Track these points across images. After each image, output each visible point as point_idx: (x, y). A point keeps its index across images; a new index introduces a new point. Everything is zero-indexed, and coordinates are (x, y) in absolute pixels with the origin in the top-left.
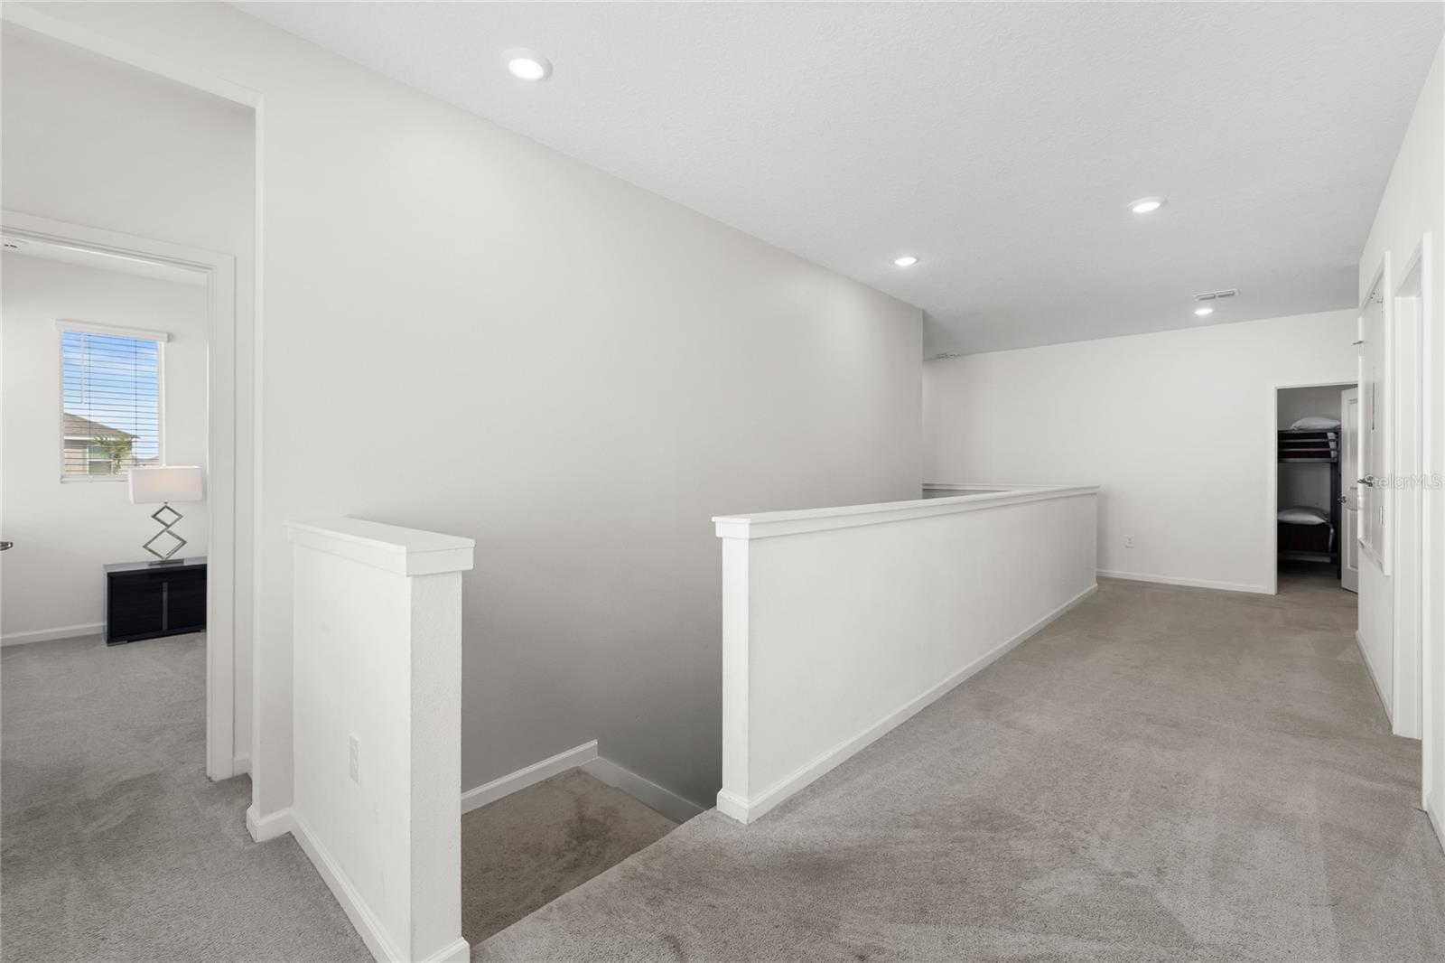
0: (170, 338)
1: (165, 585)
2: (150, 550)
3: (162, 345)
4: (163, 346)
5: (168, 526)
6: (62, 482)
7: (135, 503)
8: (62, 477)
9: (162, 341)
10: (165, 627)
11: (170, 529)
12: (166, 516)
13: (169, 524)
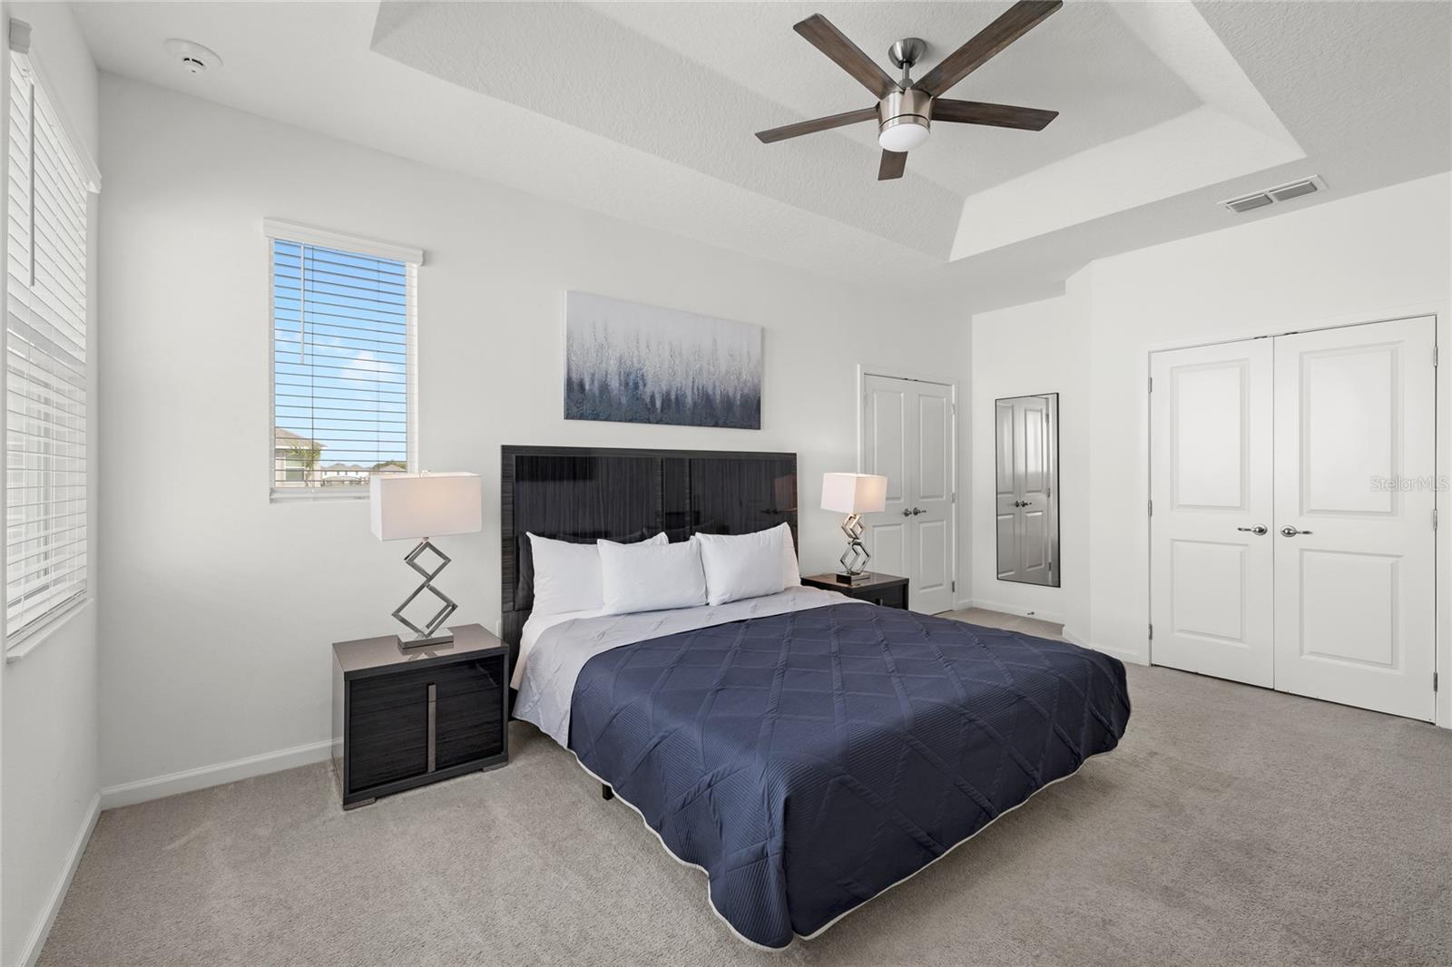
0: (426, 259)
1: (432, 689)
2: (404, 621)
3: (413, 270)
4: (415, 273)
5: (430, 578)
6: (272, 501)
7: (383, 540)
8: (272, 491)
9: (415, 262)
10: (432, 767)
11: (432, 583)
12: (428, 561)
13: (431, 573)
